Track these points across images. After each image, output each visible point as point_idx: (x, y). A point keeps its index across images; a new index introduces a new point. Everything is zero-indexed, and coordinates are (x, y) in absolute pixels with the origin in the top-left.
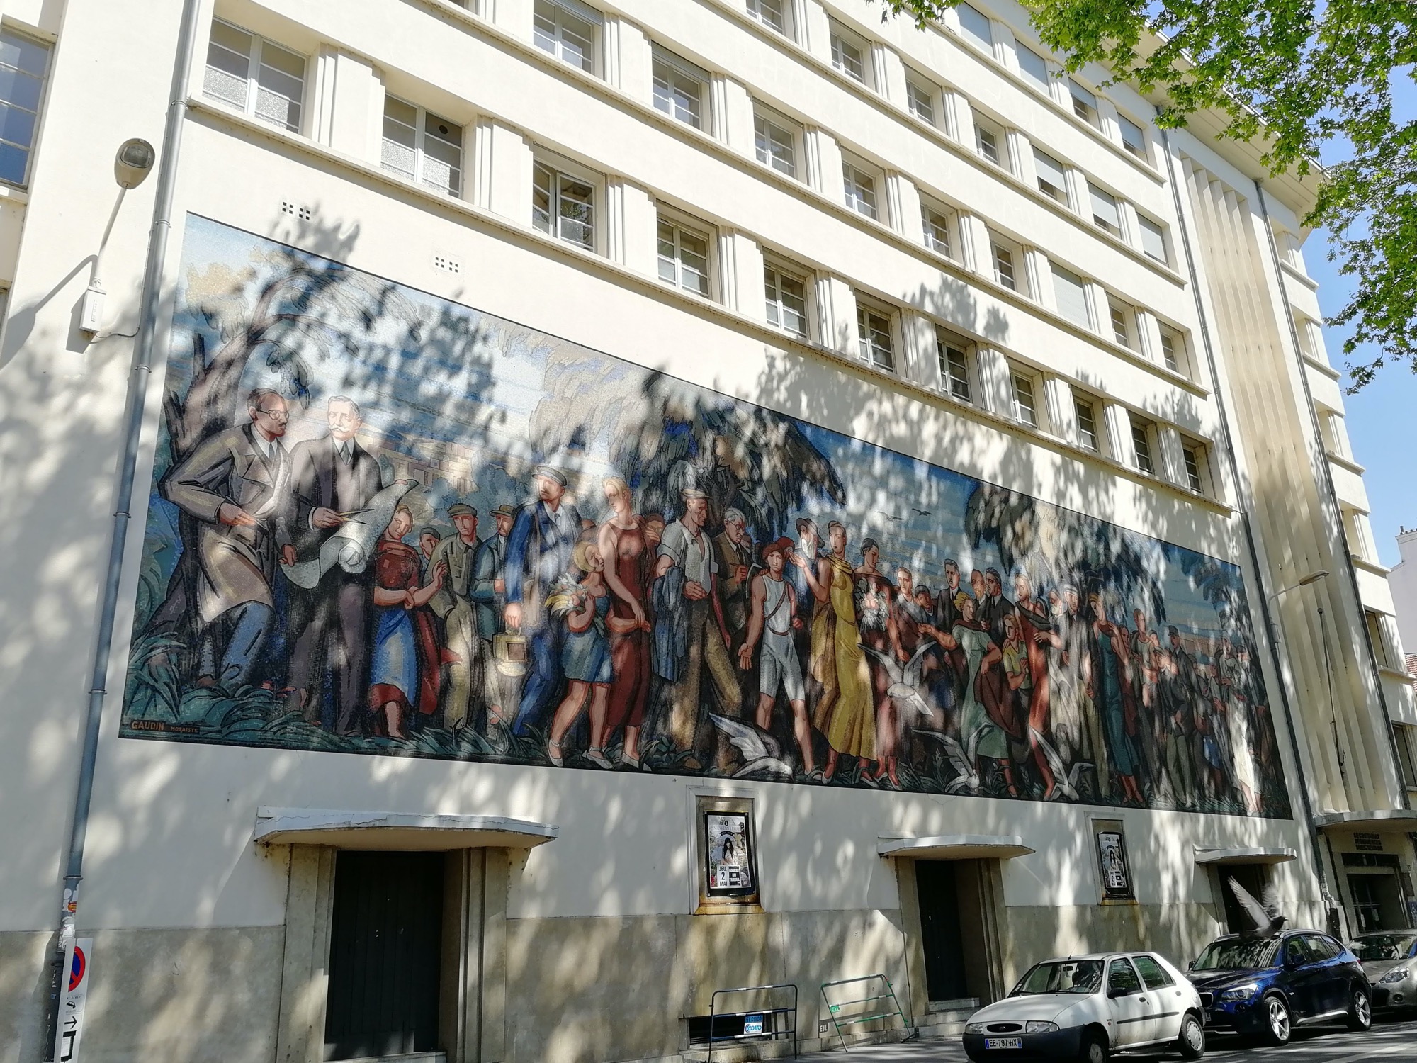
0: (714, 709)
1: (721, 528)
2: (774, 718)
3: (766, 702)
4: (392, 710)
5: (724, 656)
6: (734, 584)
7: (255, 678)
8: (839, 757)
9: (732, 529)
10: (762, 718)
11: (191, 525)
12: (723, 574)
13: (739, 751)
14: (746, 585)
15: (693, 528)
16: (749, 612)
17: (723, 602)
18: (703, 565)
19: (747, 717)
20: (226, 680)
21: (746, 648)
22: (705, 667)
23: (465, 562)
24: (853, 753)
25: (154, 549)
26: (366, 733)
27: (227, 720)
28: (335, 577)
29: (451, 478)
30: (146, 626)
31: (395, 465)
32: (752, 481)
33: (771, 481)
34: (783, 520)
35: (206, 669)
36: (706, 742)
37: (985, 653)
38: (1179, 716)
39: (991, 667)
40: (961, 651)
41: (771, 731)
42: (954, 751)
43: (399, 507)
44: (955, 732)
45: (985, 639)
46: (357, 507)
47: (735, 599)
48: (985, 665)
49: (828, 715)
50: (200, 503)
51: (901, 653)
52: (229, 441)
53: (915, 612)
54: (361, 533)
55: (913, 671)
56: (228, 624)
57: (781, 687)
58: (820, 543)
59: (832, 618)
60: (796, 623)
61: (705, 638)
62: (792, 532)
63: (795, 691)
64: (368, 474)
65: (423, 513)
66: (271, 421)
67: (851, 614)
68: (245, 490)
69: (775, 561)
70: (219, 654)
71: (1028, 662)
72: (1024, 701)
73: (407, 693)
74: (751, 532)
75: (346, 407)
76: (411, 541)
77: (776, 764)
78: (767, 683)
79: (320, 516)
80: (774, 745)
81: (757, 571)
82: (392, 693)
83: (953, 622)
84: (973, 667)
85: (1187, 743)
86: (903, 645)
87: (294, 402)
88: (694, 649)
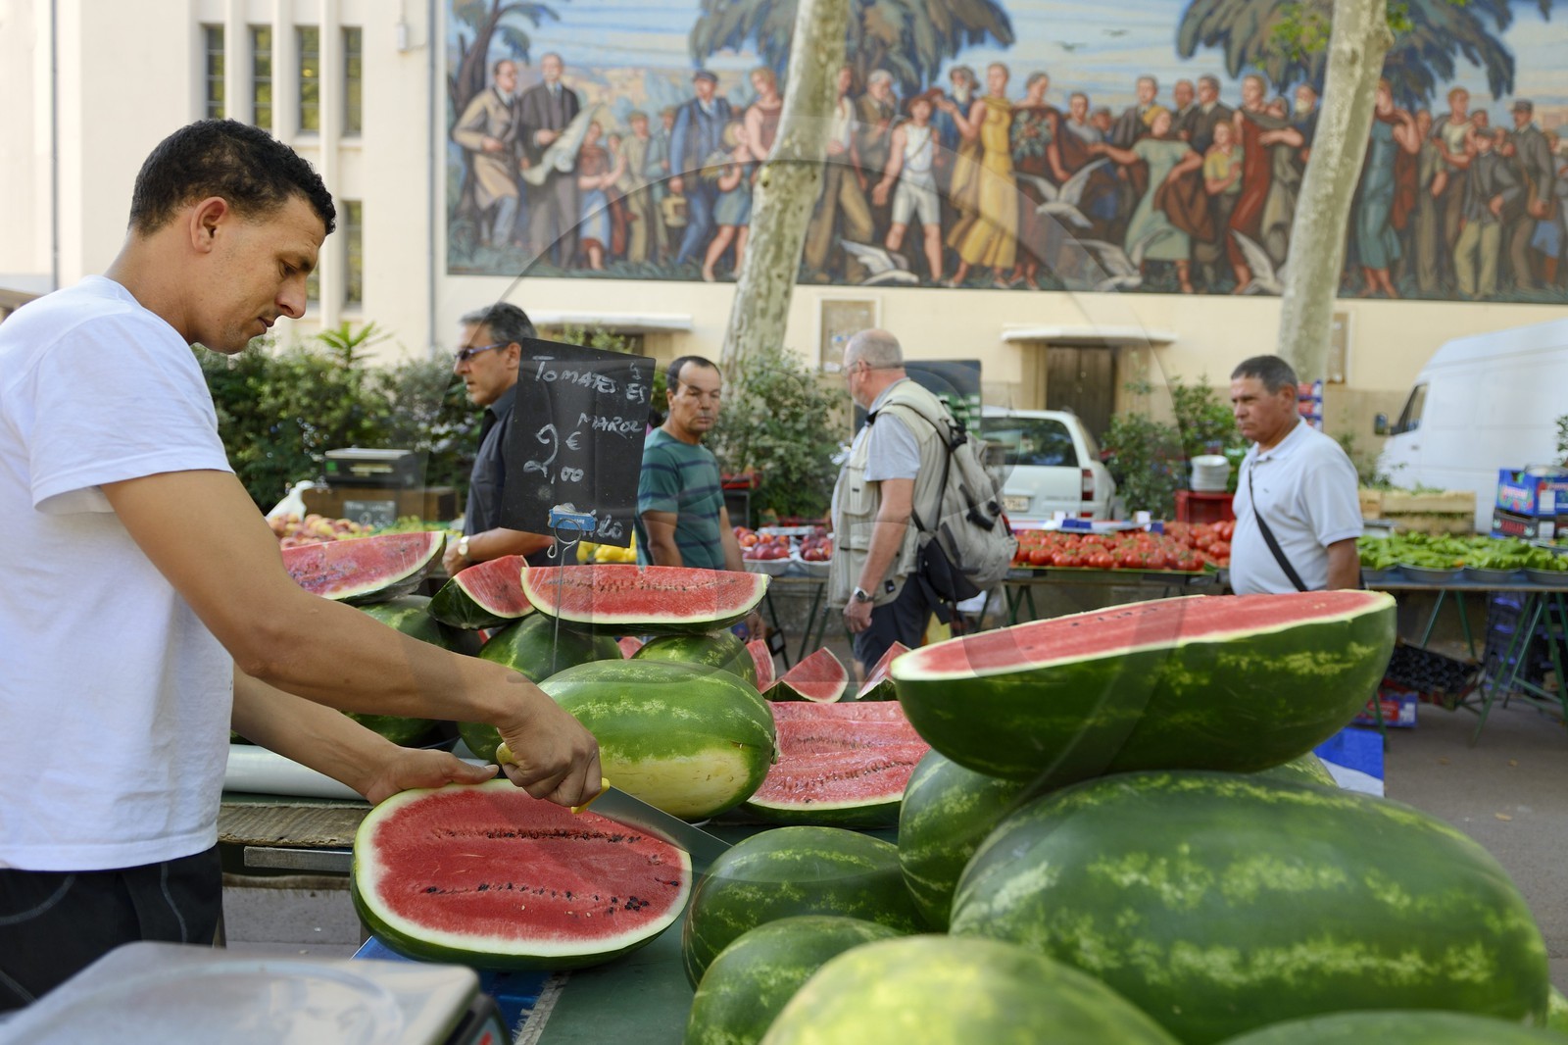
1: (866, 90)
2: (906, 238)
3: (897, 229)
4: (595, 254)
5: (859, 196)
6: (873, 139)
7: (512, 239)
8: (971, 268)
9: (876, 91)
10: (893, 241)
11: (469, 154)
12: (863, 131)
13: (866, 270)
14: (886, 136)
16: (887, 157)
17: (862, 153)
18: (843, 125)
19: (879, 239)
20: (497, 242)
21: (881, 189)
23: (640, 151)
24: (987, 262)
25: (452, 172)
28: (554, 174)
29: (628, 94)
30: (453, 215)
31: (589, 93)
32: (903, 41)
33: (924, 39)
34: (935, 71)
35: (485, 234)
36: (835, 262)
37: (1178, 162)
38: (1497, 203)
39: (1185, 176)
40: (1143, 164)
41: (901, 251)
42: (1113, 255)
43: (593, 122)
44: (1117, 237)
45: (1181, 149)
46: (565, 125)
47: (874, 148)
48: (1175, 174)
49: (963, 235)
50: (473, 140)
51: (1060, 174)
52: (484, 101)
53: (1087, 134)
54: (569, 142)
55: (1074, 188)
56: (494, 210)
57: (915, 217)
58: (975, 86)
59: (980, 152)
60: (939, 162)
61: (840, 184)
62: (943, 80)
63: (930, 217)
64: (571, 104)
65: (610, 122)
66: (506, 81)
67: (1004, 146)
68: (497, 128)
69: (920, 110)
70: (492, 227)
71: (1244, 166)
72: (1226, 205)
73: (604, 240)
74: (897, 88)
75: (552, 61)
76: (602, 143)
77: (903, 275)
78: (900, 214)
79: (542, 136)
80: (903, 261)
81: (900, 123)
82: (593, 242)
83: (1137, 138)
84: (1157, 177)
85: (1503, 232)
86: (1064, 167)
87: (520, 63)
88: (830, 195)
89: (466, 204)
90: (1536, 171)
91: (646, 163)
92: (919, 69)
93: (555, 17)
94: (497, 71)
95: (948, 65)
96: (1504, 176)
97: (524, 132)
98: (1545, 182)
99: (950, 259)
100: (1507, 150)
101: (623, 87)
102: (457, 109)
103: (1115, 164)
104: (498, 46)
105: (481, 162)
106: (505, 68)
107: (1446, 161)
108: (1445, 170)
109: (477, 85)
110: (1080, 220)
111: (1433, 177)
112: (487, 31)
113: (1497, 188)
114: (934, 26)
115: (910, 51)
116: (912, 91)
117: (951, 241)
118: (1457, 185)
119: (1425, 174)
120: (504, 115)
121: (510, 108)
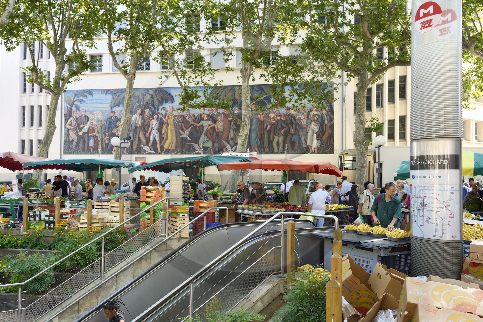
0: (140, 144)
1: (144, 113)
2: (153, 144)
3: (151, 142)
4: (91, 149)
5: (143, 135)
6: (146, 123)
7: (76, 146)
8: (166, 150)
9: (146, 113)
10: (150, 145)
11: (68, 130)
12: (144, 121)
13: (145, 150)
14: (149, 123)
15: (138, 115)
16: (149, 127)
17: (144, 126)
18: (140, 121)
19: (147, 144)
20: (73, 147)
21: (148, 134)
22: (139, 138)
23: (100, 128)
24: (170, 148)
25: (65, 134)
26: (88, 152)
27: (73, 152)
28: (84, 133)
29: (98, 116)
30: (65, 142)
31: (91, 116)
32: (152, 103)
33: (156, 102)
34: (158, 109)
35: (71, 146)
36: (139, 149)
37: (209, 125)
38: (283, 131)
39: (211, 128)
40: (202, 126)
41: (152, 147)
42: (196, 146)
43: (91, 122)
44: (197, 143)
45: (210, 123)
46: (86, 123)
47: (146, 125)
48: (209, 128)
49: (165, 143)
50: (69, 127)
51: (184, 129)
52: (71, 119)
53: (190, 120)
54: (87, 127)
55: (187, 132)
56: (73, 141)
57: (155, 139)
58: (167, 111)
59: (168, 125)
60: (159, 128)
61: (139, 133)
62: (160, 111)
63: (158, 139)
64: (87, 119)
65: (95, 122)
66: (76, 115)
67: (173, 124)
68: (73, 125)
69: (155, 117)
70: (72, 144)
71: (224, 125)
72: (220, 134)
73: (93, 146)
74: (151, 113)
75: (84, 110)
76: (93, 126)
77: (152, 152)
78: (152, 139)
79: (82, 126)
80: (152, 149)
81: (151, 120)
82: (91, 147)
83: (200, 121)
84: (205, 129)
85: (284, 137)
86: (185, 128)
87: (78, 111)
88: (137, 135)
89: (67, 140)
90: (292, 123)
91: (101, 130)
92: (155, 108)
93: (85, 102)
94: (74, 113)
95: (161, 107)
96: (284, 125)
97: (78, 125)
98: (294, 126)
99: (162, 148)
100: (284, 119)
101: (97, 115)
102: (66, 121)
103: (196, 126)
104: (74, 108)
105: (70, 131)
106: (75, 112)
107: (270, 122)
108: (270, 124)
109: (70, 116)
110: (189, 139)
111: (267, 126)
112: (72, 105)
113: (282, 128)
114: (158, 99)
115: (153, 105)
116: (154, 113)
117: (162, 144)
118: (273, 127)
119: (265, 125)
120: (75, 122)
121: (76, 120)
